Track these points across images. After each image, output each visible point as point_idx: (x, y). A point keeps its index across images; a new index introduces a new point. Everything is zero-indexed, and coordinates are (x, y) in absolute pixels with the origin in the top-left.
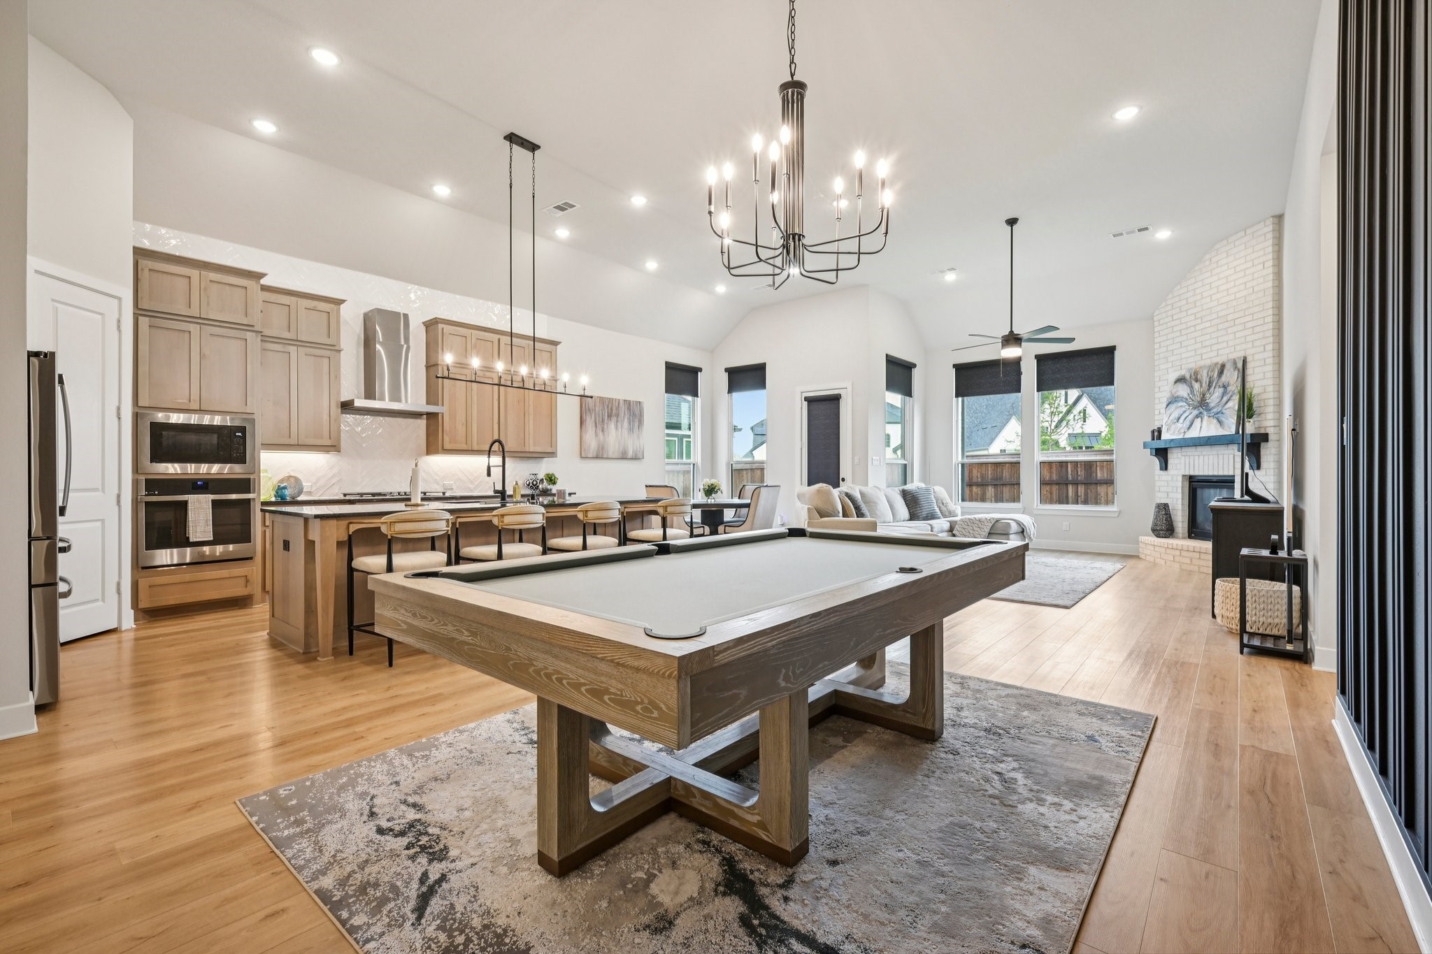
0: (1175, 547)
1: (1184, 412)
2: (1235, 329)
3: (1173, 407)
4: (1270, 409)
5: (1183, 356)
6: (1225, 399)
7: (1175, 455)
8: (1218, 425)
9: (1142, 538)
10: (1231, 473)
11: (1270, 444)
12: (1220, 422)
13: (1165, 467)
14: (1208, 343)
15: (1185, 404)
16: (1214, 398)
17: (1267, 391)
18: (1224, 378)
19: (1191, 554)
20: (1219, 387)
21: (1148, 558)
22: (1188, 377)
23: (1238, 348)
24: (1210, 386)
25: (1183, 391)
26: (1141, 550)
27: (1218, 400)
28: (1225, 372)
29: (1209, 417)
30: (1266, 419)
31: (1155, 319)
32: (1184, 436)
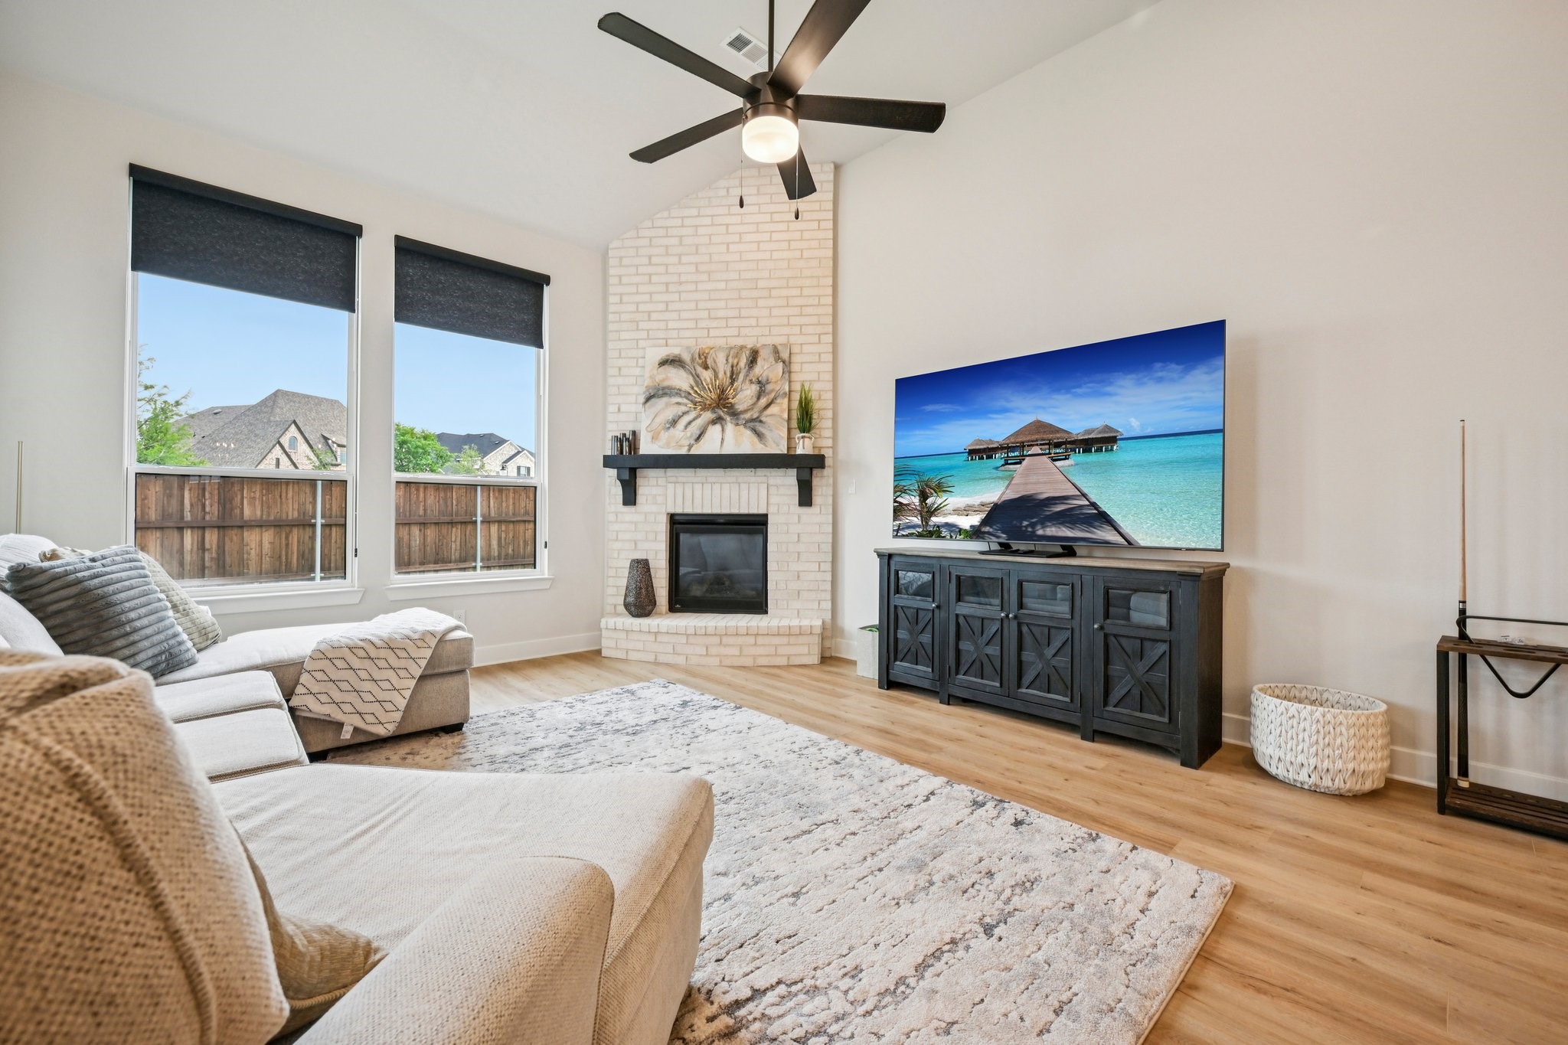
0: (711, 631)
1: (684, 413)
2: (771, 303)
3: (660, 403)
4: (829, 424)
5: (671, 325)
6: (763, 401)
7: (653, 481)
8: (755, 439)
9: (609, 622)
10: (762, 511)
11: (827, 472)
12: (759, 435)
14: (721, 314)
15: (685, 401)
16: (744, 396)
17: (822, 398)
18: (758, 370)
20: (751, 382)
21: (633, 656)
22: (686, 357)
23: (775, 331)
24: (733, 380)
25: (679, 379)
26: (605, 643)
27: (751, 402)
28: (760, 361)
29: (737, 425)
30: (820, 437)
31: (611, 254)
32: (689, 450)
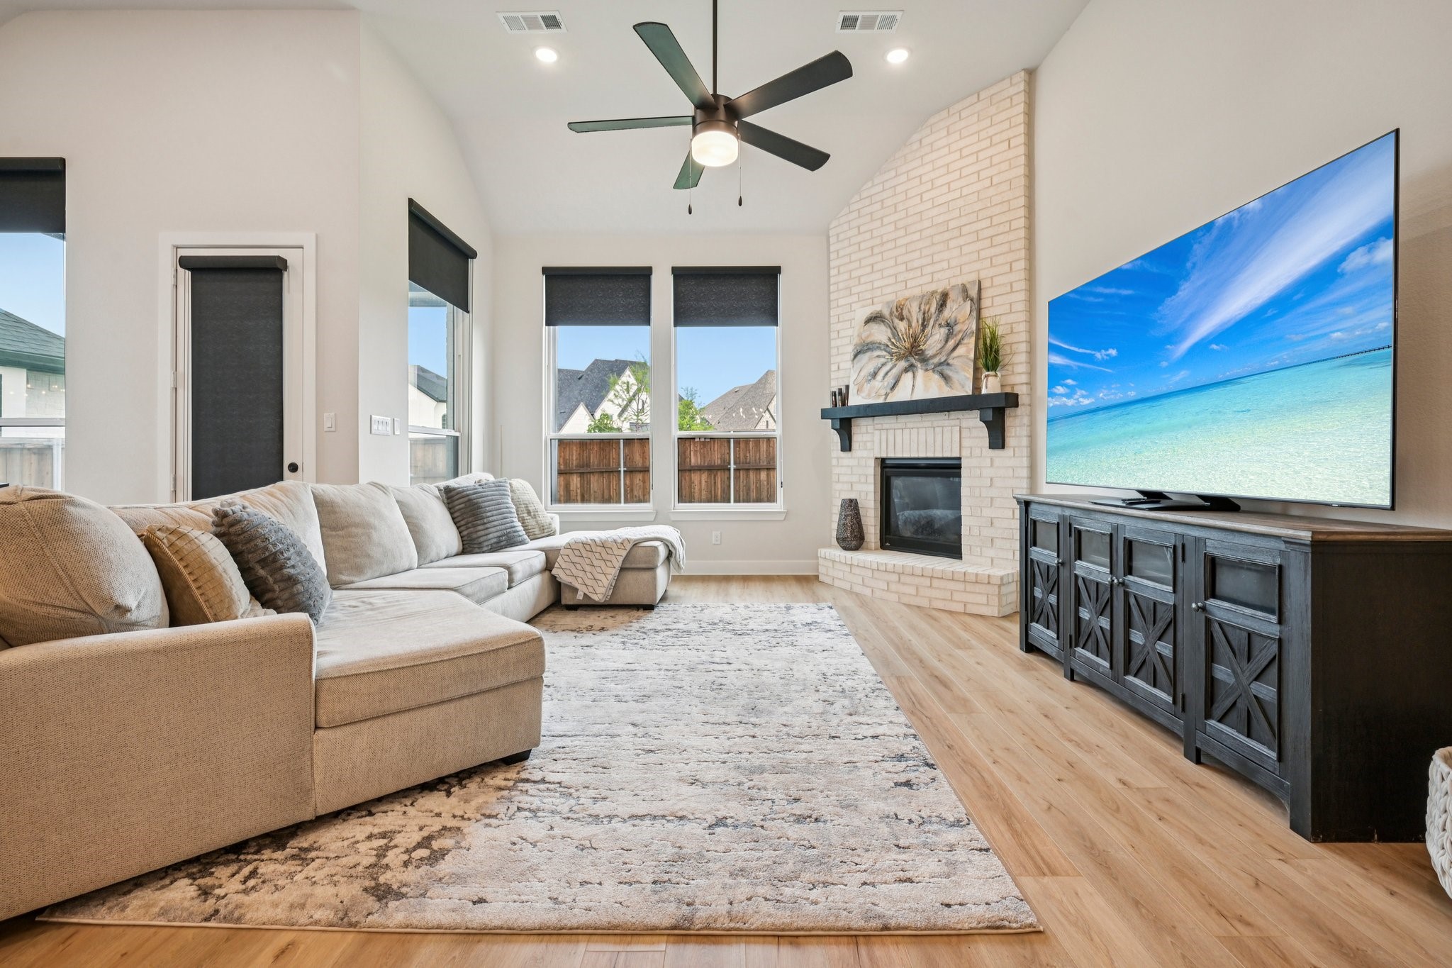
0: (890, 568)
1: (883, 365)
2: (961, 241)
3: (864, 358)
4: (1022, 358)
5: (876, 285)
6: (951, 343)
7: (864, 429)
8: (942, 383)
9: (823, 552)
10: (956, 455)
11: (1020, 410)
12: (946, 378)
13: (847, 446)
14: (916, 264)
15: (884, 353)
16: (934, 341)
17: (1014, 331)
18: (947, 313)
19: (917, 581)
20: (940, 326)
21: (837, 583)
22: (886, 313)
23: (965, 269)
24: (924, 326)
25: (880, 333)
26: (822, 570)
27: (939, 346)
28: (949, 303)
29: (927, 370)
30: (1013, 373)
31: (831, 233)
32: (886, 399)
